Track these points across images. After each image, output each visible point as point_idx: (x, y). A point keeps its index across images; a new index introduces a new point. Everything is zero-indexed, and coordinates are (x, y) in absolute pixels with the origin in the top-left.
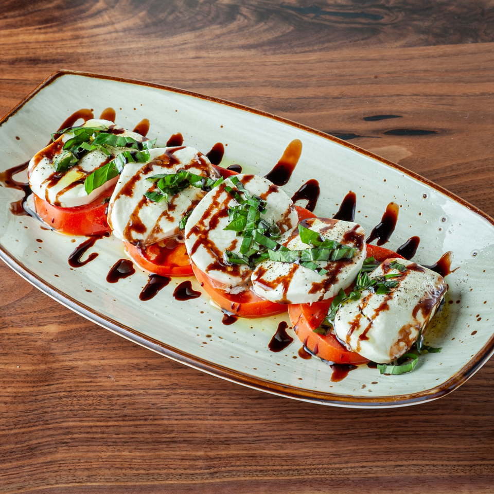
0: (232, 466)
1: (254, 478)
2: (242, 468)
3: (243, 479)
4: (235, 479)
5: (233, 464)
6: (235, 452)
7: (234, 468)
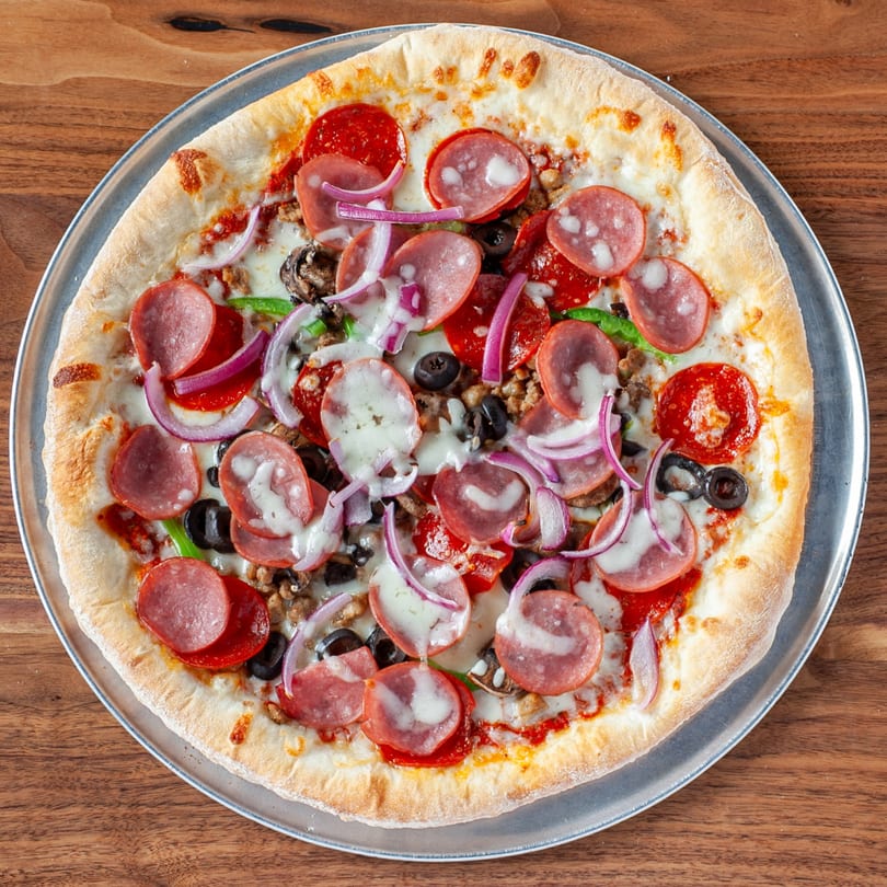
0: (6, 576)
1: (32, 597)
2: (18, 580)
3: (18, 596)
4: (8, 596)
5: (7, 573)
6: (12, 556)
7: (8, 580)
